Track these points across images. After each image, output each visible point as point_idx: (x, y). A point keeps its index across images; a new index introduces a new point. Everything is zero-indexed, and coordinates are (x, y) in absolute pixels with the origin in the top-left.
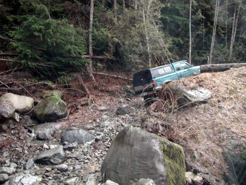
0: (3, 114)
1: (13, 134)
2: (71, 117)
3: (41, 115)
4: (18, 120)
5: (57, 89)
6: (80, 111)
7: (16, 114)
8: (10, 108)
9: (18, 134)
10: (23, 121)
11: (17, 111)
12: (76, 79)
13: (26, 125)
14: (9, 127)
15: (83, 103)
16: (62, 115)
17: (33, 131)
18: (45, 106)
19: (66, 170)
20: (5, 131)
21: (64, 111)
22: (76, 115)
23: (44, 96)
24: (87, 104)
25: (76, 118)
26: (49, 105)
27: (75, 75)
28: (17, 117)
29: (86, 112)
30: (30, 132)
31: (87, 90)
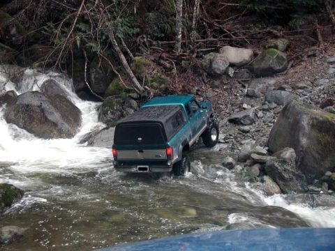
0: (216, 70)
1: (226, 90)
2: (292, 71)
3: (258, 69)
4: (232, 76)
5: (283, 37)
6: (303, 64)
7: (230, 69)
8: (223, 64)
9: (231, 89)
10: (239, 75)
11: (232, 65)
12: (311, 23)
13: (240, 80)
14: (222, 83)
15: (310, 53)
16: (279, 70)
17: (246, 85)
18: (263, 59)
19: (248, 132)
20: (217, 87)
21: (282, 64)
22: (298, 68)
23: (267, 46)
24: (314, 55)
25: (296, 72)
26: (266, 58)
27: (310, 17)
28: (231, 72)
29: (311, 65)
30: (244, 87)
31: (320, 37)
